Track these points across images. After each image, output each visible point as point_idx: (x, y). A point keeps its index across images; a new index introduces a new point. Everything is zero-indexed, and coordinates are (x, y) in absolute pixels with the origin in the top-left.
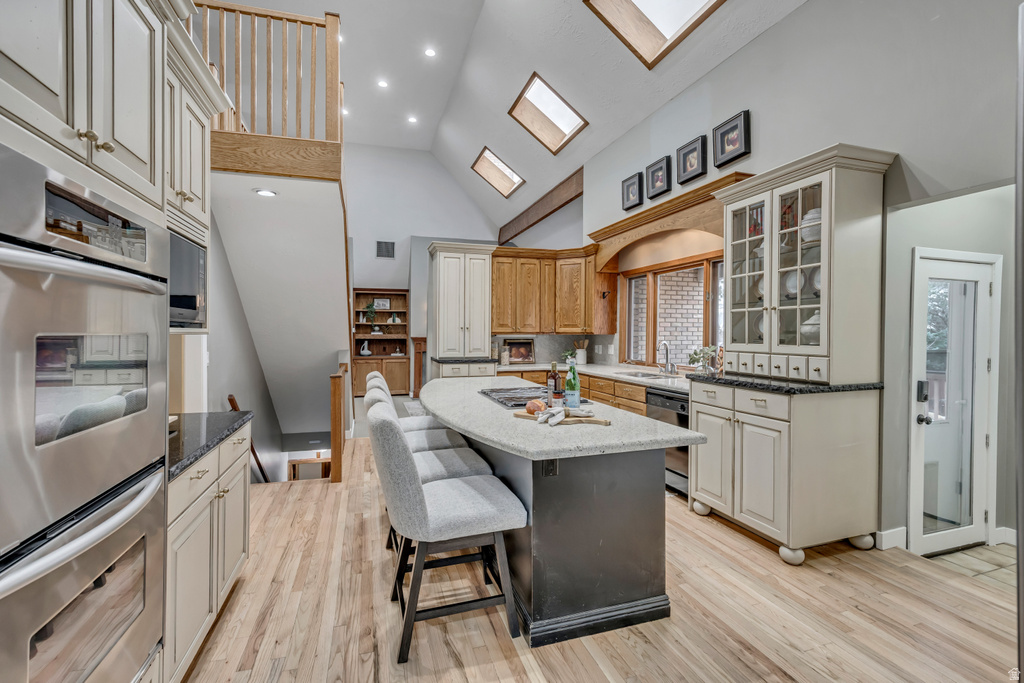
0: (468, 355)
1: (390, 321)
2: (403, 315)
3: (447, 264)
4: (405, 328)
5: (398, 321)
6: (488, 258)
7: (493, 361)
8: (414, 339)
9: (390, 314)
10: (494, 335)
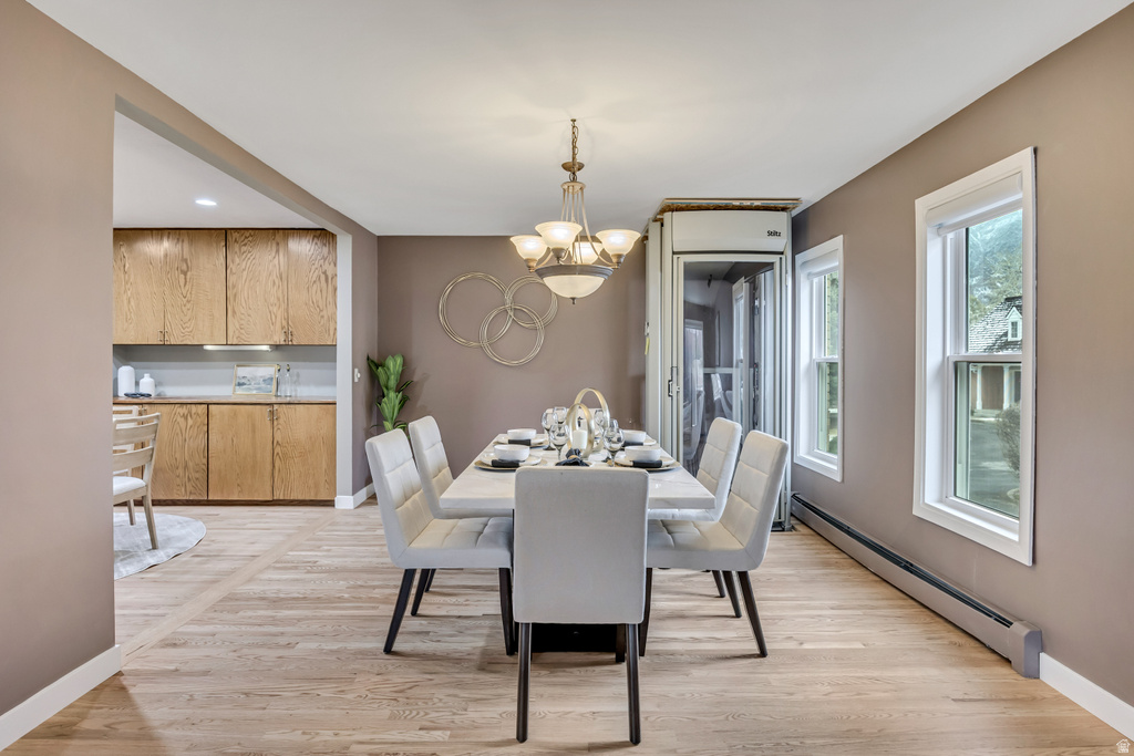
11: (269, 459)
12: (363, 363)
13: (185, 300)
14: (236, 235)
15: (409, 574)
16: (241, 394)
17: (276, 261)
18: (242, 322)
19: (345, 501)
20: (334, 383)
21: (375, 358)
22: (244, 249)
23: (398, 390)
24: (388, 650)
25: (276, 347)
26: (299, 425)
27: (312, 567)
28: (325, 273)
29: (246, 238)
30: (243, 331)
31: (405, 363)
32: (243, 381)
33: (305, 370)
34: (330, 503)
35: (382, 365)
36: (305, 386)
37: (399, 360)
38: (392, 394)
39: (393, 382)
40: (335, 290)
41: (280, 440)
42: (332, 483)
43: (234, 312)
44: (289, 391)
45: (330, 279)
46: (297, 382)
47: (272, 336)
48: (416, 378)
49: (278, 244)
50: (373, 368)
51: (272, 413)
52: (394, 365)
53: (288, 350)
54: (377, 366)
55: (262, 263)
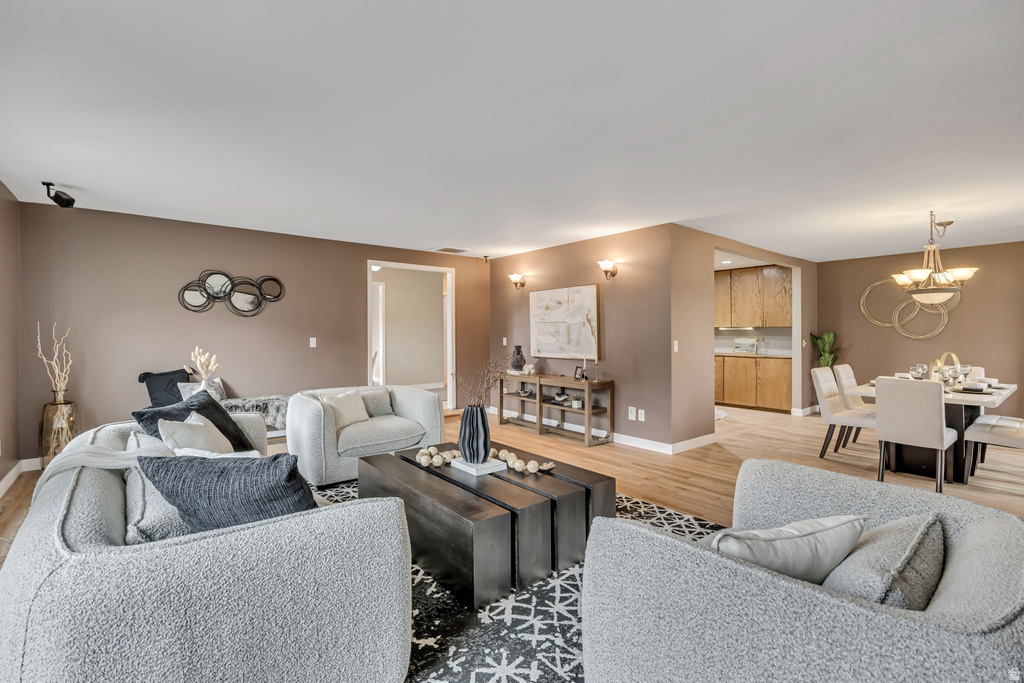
11: (754, 386)
12: (809, 337)
14: (736, 272)
15: (832, 428)
16: (738, 352)
17: (757, 284)
18: (740, 316)
19: (797, 412)
20: (791, 348)
21: (816, 334)
22: (741, 278)
23: (831, 353)
24: (822, 456)
25: (756, 328)
26: (771, 370)
27: (783, 432)
28: (784, 288)
29: (741, 273)
30: (740, 320)
31: (835, 337)
32: (738, 345)
33: (772, 341)
34: (788, 412)
35: (820, 338)
36: (773, 349)
37: (832, 335)
38: (827, 355)
39: (827, 348)
40: (791, 296)
41: (760, 377)
42: (790, 401)
43: (735, 311)
44: (763, 351)
45: (788, 292)
46: (767, 347)
47: (754, 322)
48: (844, 346)
49: (758, 274)
50: (814, 339)
51: (756, 362)
52: (828, 338)
53: (763, 331)
54: (817, 339)
55: (749, 284)
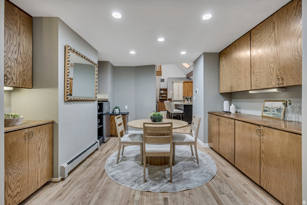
0: (179, 100)
1: (163, 95)
2: (166, 94)
3: (175, 84)
4: (166, 97)
5: (165, 95)
6: (182, 83)
7: (183, 101)
8: (168, 99)
9: (163, 94)
10: (183, 97)
13: (237, 71)
14: (254, 31)
17: (273, 35)
18: (257, 77)
22: (258, 36)
29: (258, 29)
30: (257, 82)
32: (266, 109)
41: (264, 150)
43: (254, 72)
47: (271, 83)
49: (274, 23)
